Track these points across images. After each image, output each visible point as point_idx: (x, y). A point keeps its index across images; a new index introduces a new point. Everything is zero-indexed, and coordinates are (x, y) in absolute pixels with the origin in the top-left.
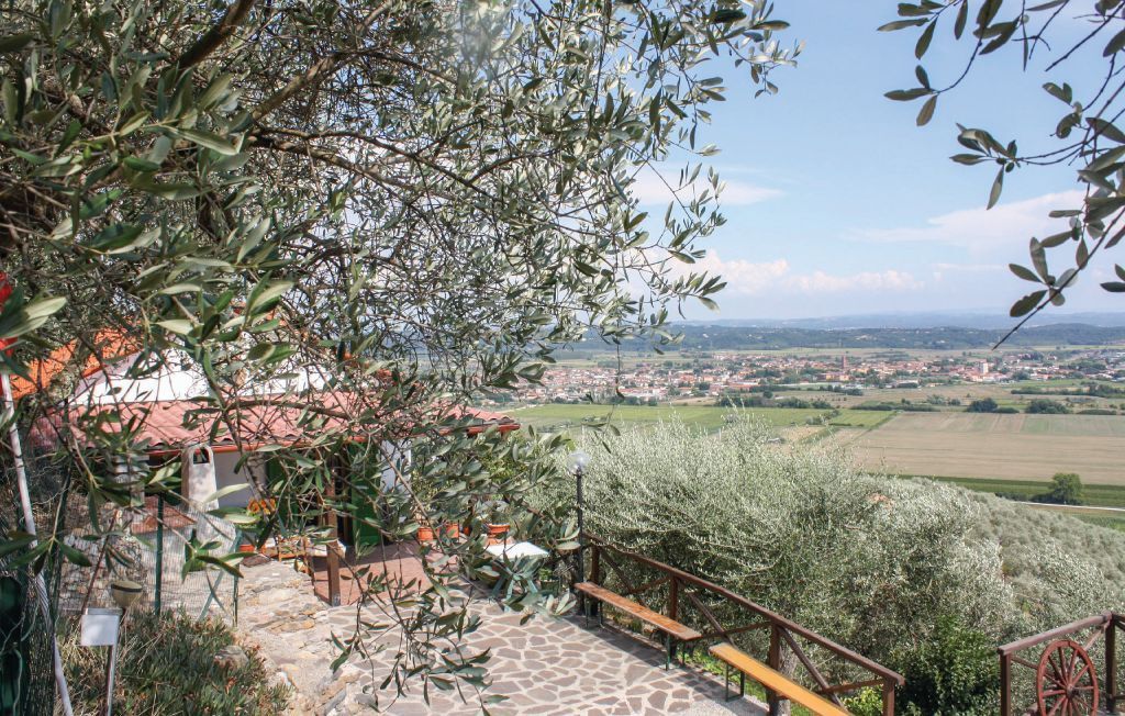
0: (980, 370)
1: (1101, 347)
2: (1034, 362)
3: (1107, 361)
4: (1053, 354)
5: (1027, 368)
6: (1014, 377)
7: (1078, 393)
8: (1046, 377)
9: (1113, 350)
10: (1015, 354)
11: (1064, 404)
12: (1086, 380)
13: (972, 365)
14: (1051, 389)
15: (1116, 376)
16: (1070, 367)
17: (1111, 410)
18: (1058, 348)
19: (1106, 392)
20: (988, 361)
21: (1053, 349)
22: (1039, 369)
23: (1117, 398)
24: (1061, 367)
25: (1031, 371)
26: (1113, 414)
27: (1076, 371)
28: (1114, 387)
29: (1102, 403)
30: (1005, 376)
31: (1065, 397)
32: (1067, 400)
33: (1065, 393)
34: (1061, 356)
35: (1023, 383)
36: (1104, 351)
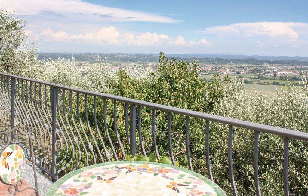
0: (226, 70)
1: (260, 65)
2: (241, 69)
3: (262, 69)
4: (247, 67)
5: (240, 70)
6: (236, 73)
7: (255, 78)
8: (245, 73)
9: (263, 66)
10: (236, 66)
11: (251, 81)
12: (257, 74)
13: (224, 69)
14: (247, 77)
15: (265, 74)
16: (252, 71)
17: (264, 83)
18: (248, 65)
19: (262, 78)
20: (228, 68)
21: (247, 65)
22: (243, 71)
23: (265, 80)
24: (249, 71)
25: (241, 72)
26: (265, 84)
27: (254, 72)
28: (265, 77)
29: (261, 81)
30: (233, 73)
31: (251, 79)
32: (252, 80)
33: (251, 78)
34: (249, 67)
35: (239, 75)
36: (261, 66)
